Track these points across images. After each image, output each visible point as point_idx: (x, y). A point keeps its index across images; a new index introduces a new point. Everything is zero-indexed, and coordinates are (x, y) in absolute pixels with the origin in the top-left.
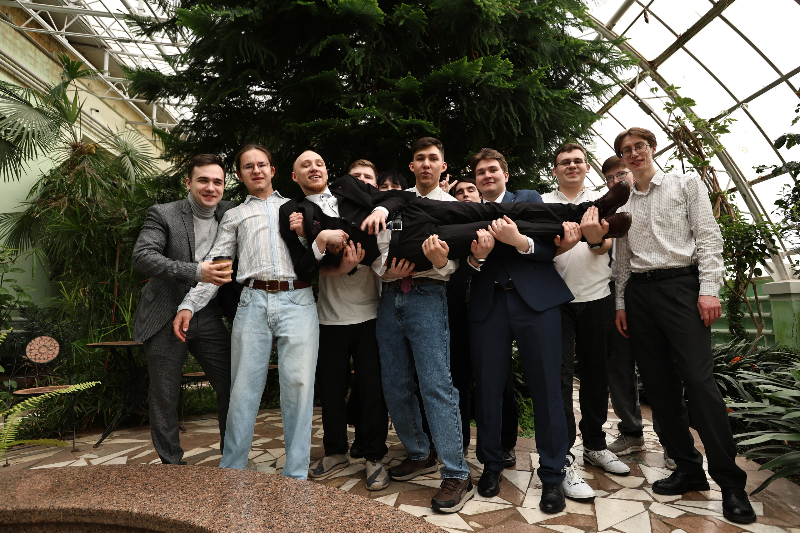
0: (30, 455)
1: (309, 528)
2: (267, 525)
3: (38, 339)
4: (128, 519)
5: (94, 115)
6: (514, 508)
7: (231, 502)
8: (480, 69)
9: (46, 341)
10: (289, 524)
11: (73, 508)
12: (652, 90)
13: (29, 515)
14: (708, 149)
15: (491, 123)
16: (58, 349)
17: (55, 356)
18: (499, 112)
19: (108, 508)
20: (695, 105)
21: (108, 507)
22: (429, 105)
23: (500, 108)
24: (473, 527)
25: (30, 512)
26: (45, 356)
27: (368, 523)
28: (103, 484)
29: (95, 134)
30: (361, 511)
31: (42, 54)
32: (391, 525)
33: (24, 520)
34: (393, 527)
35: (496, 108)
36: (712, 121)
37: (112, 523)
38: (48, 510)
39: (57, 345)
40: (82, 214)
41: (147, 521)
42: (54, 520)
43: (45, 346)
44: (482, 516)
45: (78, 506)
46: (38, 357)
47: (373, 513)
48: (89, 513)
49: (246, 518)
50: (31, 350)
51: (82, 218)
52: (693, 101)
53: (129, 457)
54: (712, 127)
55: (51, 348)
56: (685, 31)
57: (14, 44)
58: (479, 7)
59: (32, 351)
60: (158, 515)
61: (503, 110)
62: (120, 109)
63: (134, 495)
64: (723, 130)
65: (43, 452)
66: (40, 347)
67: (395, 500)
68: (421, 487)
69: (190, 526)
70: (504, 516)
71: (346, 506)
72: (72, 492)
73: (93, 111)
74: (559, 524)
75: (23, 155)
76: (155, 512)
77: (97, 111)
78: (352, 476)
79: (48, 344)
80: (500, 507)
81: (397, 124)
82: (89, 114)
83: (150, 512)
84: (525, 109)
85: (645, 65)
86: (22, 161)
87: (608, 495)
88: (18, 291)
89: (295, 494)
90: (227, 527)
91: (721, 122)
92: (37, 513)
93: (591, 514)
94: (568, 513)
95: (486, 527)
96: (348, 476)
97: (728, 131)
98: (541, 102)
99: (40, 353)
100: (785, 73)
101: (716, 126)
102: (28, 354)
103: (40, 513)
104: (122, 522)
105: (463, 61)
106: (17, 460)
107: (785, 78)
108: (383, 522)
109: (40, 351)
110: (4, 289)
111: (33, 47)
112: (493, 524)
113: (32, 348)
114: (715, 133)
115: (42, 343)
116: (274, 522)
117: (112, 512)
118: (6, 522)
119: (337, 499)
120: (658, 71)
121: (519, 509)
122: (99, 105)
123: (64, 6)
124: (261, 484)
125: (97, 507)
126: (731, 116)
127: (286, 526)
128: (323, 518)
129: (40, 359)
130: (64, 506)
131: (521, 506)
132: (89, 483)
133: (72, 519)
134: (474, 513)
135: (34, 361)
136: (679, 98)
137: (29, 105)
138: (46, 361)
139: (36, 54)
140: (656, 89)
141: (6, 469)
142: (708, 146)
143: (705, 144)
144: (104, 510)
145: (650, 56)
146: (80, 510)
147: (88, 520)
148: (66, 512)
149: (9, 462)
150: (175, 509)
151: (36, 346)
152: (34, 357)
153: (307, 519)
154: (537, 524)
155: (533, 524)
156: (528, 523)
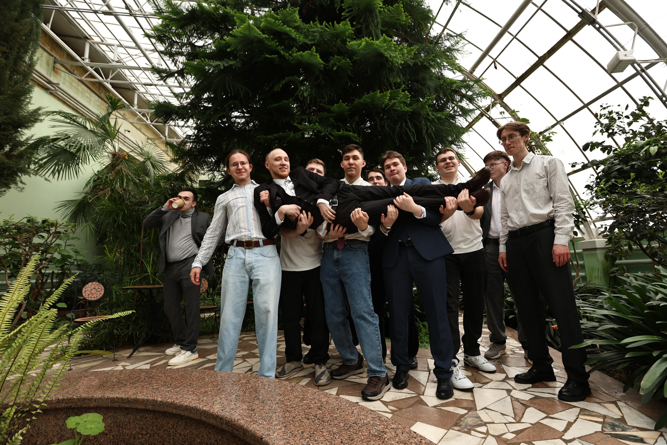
0: (85, 363)
1: (279, 410)
2: (250, 409)
3: (90, 284)
4: (154, 405)
5: (127, 134)
6: (418, 396)
7: (224, 393)
8: (388, 98)
9: (95, 285)
10: (265, 408)
11: (117, 397)
12: (501, 113)
13: (88, 401)
14: (539, 152)
15: (396, 134)
16: (103, 290)
17: (101, 296)
18: (401, 127)
19: (141, 397)
20: (529, 123)
21: (140, 397)
22: (354, 123)
23: (402, 124)
24: (391, 410)
25: (89, 400)
26: (95, 296)
27: (320, 407)
28: (136, 382)
29: (127, 147)
30: (314, 398)
31: (94, 95)
32: (336, 408)
33: (85, 405)
34: (338, 409)
35: (399, 124)
36: (541, 133)
37: (144, 408)
38: (101, 399)
39: (103, 288)
40: (119, 199)
41: (167, 406)
42: (105, 405)
43: (95, 289)
44: (396, 402)
45: (120, 396)
46: (90, 296)
47: (323, 400)
48: (128, 401)
49: (235, 404)
50: (85, 291)
51: (120, 201)
52: (528, 120)
53: (151, 365)
54: (541, 137)
55: (99, 290)
56: (521, 75)
57: (77, 89)
58: (387, 58)
60: (175, 402)
61: (404, 125)
62: (144, 130)
63: (157, 389)
64: (548, 139)
65: (94, 361)
66: (91, 290)
67: (336, 392)
68: (353, 383)
69: (197, 410)
70: (412, 402)
71: (304, 396)
72: (116, 387)
73: (126, 132)
74: (450, 406)
75: (80, 161)
76: (173, 401)
77: (129, 131)
78: (305, 377)
79: (97, 287)
80: (409, 396)
81: (333, 136)
82: (123, 133)
83: (169, 400)
84: (418, 125)
85: (496, 97)
86: (80, 164)
87: (482, 386)
88: (76, 252)
89: (268, 388)
90: (222, 410)
91: (547, 134)
92: (93, 400)
93: (472, 399)
94: (456, 399)
95: (400, 409)
96: (303, 376)
97: (551, 140)
98: (429, 120)
100: (586, 102)
101: (544, 137)
102: (84, 294)
103: (95, 400)
104: (150, 407)
105: (377, 93)
106: (77, 366)
107: (586, 106)
108: (330, 406)
109: (92, 292)
110: (67, 251)
111: (89, 91)
112: (404, 407)
114: (543, 141)
115: (93, 286)
116: (255, 407)
117: (143, 400)
118: (73, 406)
119: (298, 391)
120: (504, 101)
121: (422, 397)
122: (130, 127)
123: (110, 64)
124: (244, 381)
125: (133, 397)
126: (553, 130)
127: (263, 409)
128: (288, 404)
129: (91, 297)
130: (111, 396)
131: (423, 395)
132: (127, 381)
133: (116, 405)
134: (391, 400)
135: (87, 299)
136: (519, 118)
137: (86, 128)
138: (96, 299)
139: (90, 95)
140: (504, 113)
141: (70, 372)
142: (539, 150)
143: (537, 149)
144: (138, 399)
145: (499, 91)
146: (122, 399)
147: (127, 406)
148: (113, 400)
149: (72, 367)
150: (186, 398)
151: (89, 289)
152: (87, 296)
153: (277, 405)
154: (435, 407)
155: (432, 407)
156: (428, 406)
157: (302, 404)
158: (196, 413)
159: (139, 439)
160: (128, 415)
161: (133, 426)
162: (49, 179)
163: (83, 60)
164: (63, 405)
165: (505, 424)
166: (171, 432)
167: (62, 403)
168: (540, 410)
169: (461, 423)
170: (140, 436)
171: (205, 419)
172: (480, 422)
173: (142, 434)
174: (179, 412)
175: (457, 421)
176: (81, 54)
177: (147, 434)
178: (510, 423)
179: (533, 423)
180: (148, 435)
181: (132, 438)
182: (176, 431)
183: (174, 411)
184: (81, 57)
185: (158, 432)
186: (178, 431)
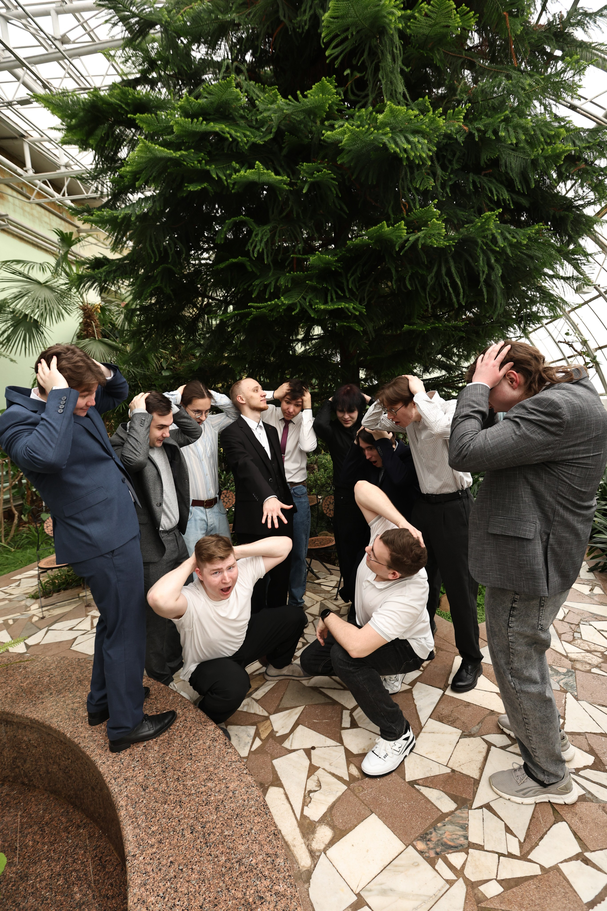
2: (144, 783)
4: (65, 739)
10: (161, 786)
11: (34, 719)
15: (428, 290)
22: (352, 278)
28: (64, 688)
31: (55, 218)
35: (435, 270)
37: (58, 737)
41: (75, 746)
42: (26, 724)
57: (32, 215)
58: (395, 154)
67: (297, 717)
68: (327, 700)
74: (436, 787)
84: (473, 264)
87: (508, 746)
93: (476, 776)
94: (453, 770)
102: (46, 529)
105: (382, 227)
111: (47, 213)
116: (151, 781)
123: (58, 171)
127: (157, 789)
128: (190, 783)
130: (30, 715)
132: (56, 685)
133: (35, 726)
134: (361, 752)
139: (50, 219)
154: (413, 783)
155: (409, 783)
156: (405, 779)
157: (204, 789)
162: (14, 358)
163: (26, 171)
165: (500, 855)
168: (575, 834)
169: (434, 834)
172: (462, 841)
175: (429, 828)
176: (22, 164)
178: (510, 855)
179: (547, 866)
184: (22, 169)
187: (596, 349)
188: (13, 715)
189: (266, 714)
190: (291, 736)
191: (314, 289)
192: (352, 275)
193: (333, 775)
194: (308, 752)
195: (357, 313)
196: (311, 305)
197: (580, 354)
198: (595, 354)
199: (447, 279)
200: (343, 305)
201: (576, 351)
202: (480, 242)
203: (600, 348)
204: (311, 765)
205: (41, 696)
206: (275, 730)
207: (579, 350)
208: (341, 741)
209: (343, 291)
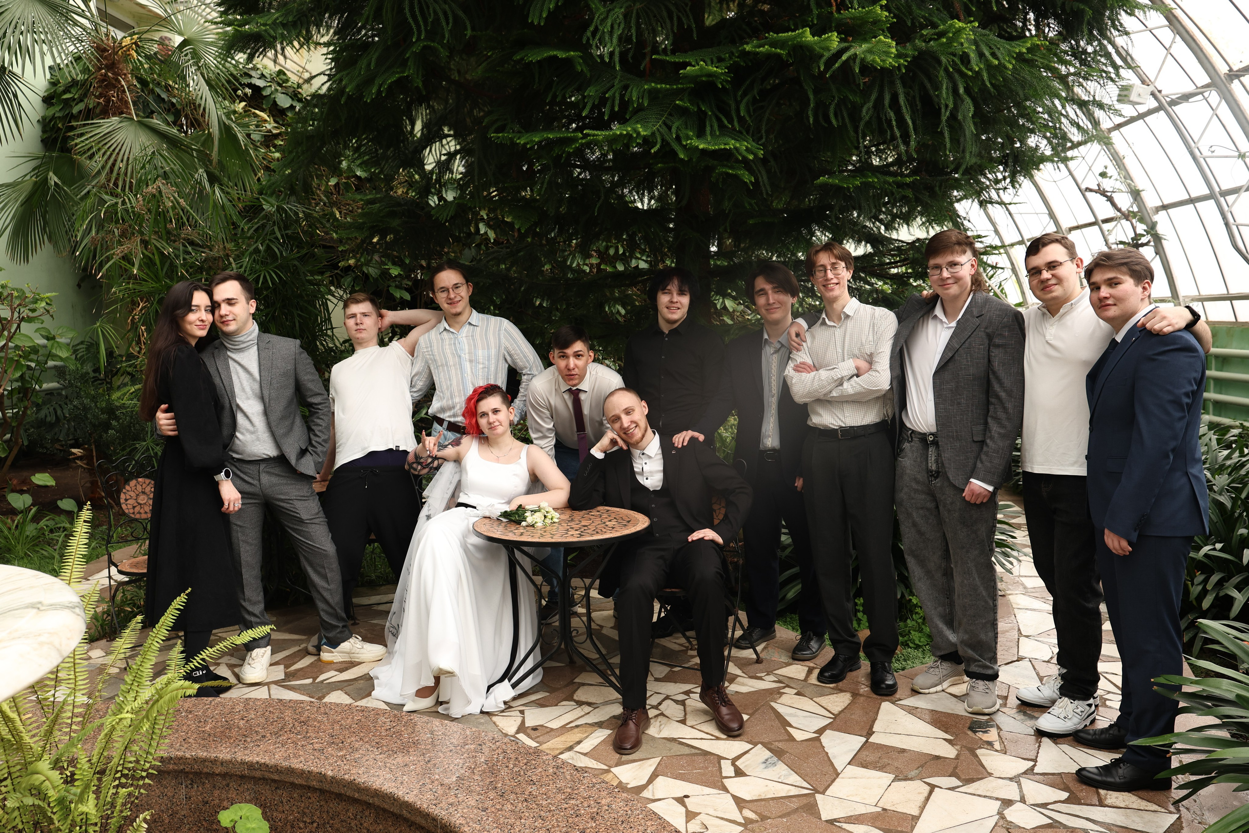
1: (527, 815)
2: (480, 806)
3: (133, 483)
6: (812, 795)
7: (437, 771)
9: (144, 486)
10: (505, 807)
11: (257, 762)
13: (210, 764)
15: (861, 126)
18: (878, 105)
19: (297, 766)
21: (296, 764)
22: (745, 99)
23: (880, 99)
24: (745, 818)
25: (211, 762)
27: (595, 814)
28: (281, 730)
30: (590, 797)
33: (205, 770)
35: (874, 96)
37: (304, 782)
38: (231, 762)
41: (345, 786)
42: (239, 773)
43: (144, 493)
44: (763, 803)
45: (263, 761)
46: (137, 509)
47: (604, 802)
48: (276, 769)
49: (456, 796)
50: (126, 500)
59: (129, 502)
60: (356, 782)
63: (321, 751)
66: (137, 495)
67: (653, 769)
68: (694, 751)
69: (394, 799)
70: (794, 805)
71: (573, 790)
74: (862, 823)
78: (600, 725)
80: (794, 791)
83: (346, 777)
84: (931, 93)
87: (958, 787)
89: (515, 765)
90: (435, 805)
92: (218, 763)
93: (915, 812)
94: (884, 809)
95: (763, 818)
96: (596, 723)
99: (140, 504)
102: (124, 506)
103: (222, 764)
104: (315, 784)
105: (803, 35)
109: (139, 501)
113: (128, 497)
115: (139, 488)
116: (488, 804)
118: (187, 770)
119: (565, 777)
121: (818, 797)
124: (472, 747)
125: (285, 764)
127: (502, 810)
128: (544, 803)
130: (248, 759)
131: (824, 793)
132: (263, 728)
133: (258, 774)
134: (755, 798)
135: (133, 516)
144: (293, 769)
146: (266, 765)
147: (276, 777)
148: (251, 766)
151: (132, 494)
152: (131, 511)
153: (525, 804)
154: (831, 822)
155: (827, 821)
156: (820, 819)
157: (566, 806)
158: (393, 804)
159: (300, 828)
160: (278, 791)
161: (287, 808)
164: (171, 767)
166: (352, 824)
167: (170, 763)
170: (301, 825)
171: (409, 816)
173: (305, 822)
174: (365, 798)
177: (312, 823)
180: (315, 825)
181: (289, 827)
182: (361, 824)
183: (356, 795)
185: (331, 822)
186: (365, 825)
187: (1158, 209)
188: (215, 761)
189: (605, 767)
190: (650, 787)
191: (683, 112)
192: (745, 94)
193: (722, 819)
194: (681, 800)
195: (751, 157)
196: (678, 139)
197: (1127, 216)
198: (1156, 218)
199: (892, 114)
200: (732, 144)
201: (1119, 210)
202: (944, 60)
203: (1165, 207)
204: (688, 812)
205: (249, 740)
206: (624, 781)
207: (1124, 209)
208: (726, 790)
209: (731, 121)
